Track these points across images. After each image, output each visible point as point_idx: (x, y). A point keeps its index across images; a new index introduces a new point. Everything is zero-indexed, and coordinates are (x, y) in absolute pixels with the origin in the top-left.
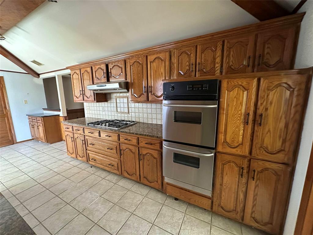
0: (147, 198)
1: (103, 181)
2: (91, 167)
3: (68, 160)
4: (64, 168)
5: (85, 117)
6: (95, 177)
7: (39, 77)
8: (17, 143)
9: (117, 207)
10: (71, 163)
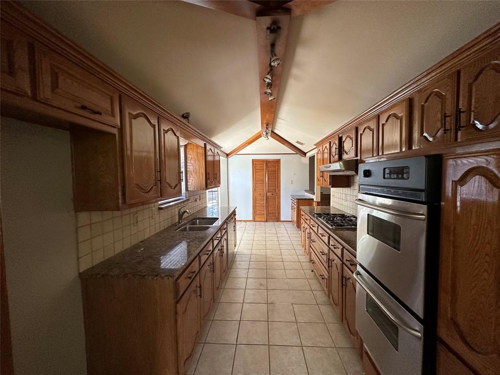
0: (335, 351)
1: (309, 292)
2: (312, 271)
3: (299, 252)
4: (291, 258)
5: (330, 205)
6: (306, 282)
7: (306, 155)
8: (280, 221)
9: (296, 326)
10: (300, 257)
